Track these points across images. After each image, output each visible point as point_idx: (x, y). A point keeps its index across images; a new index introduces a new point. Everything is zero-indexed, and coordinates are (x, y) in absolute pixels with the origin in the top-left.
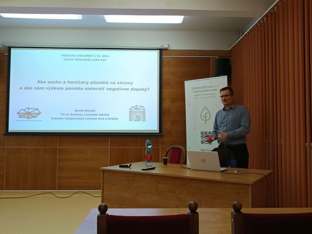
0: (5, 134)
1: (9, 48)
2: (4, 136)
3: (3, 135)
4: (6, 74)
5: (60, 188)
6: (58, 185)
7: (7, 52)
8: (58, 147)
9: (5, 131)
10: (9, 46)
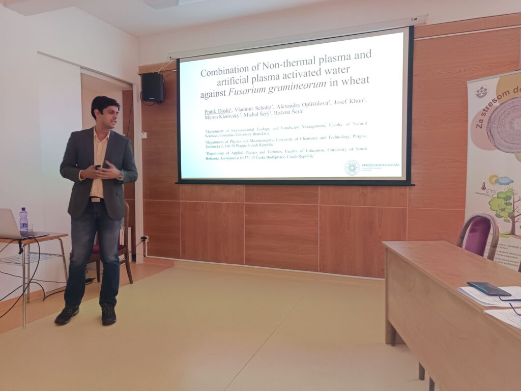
0: (177, 181)
1: (178, 61)
2: (177, 185)
3: (176, 183)
4: (176, 99)
5: (249, 262)
6: (246, 258)
7: (175, 67)
8: (246, 201)
9: (178, 179)
10: (178, 58)
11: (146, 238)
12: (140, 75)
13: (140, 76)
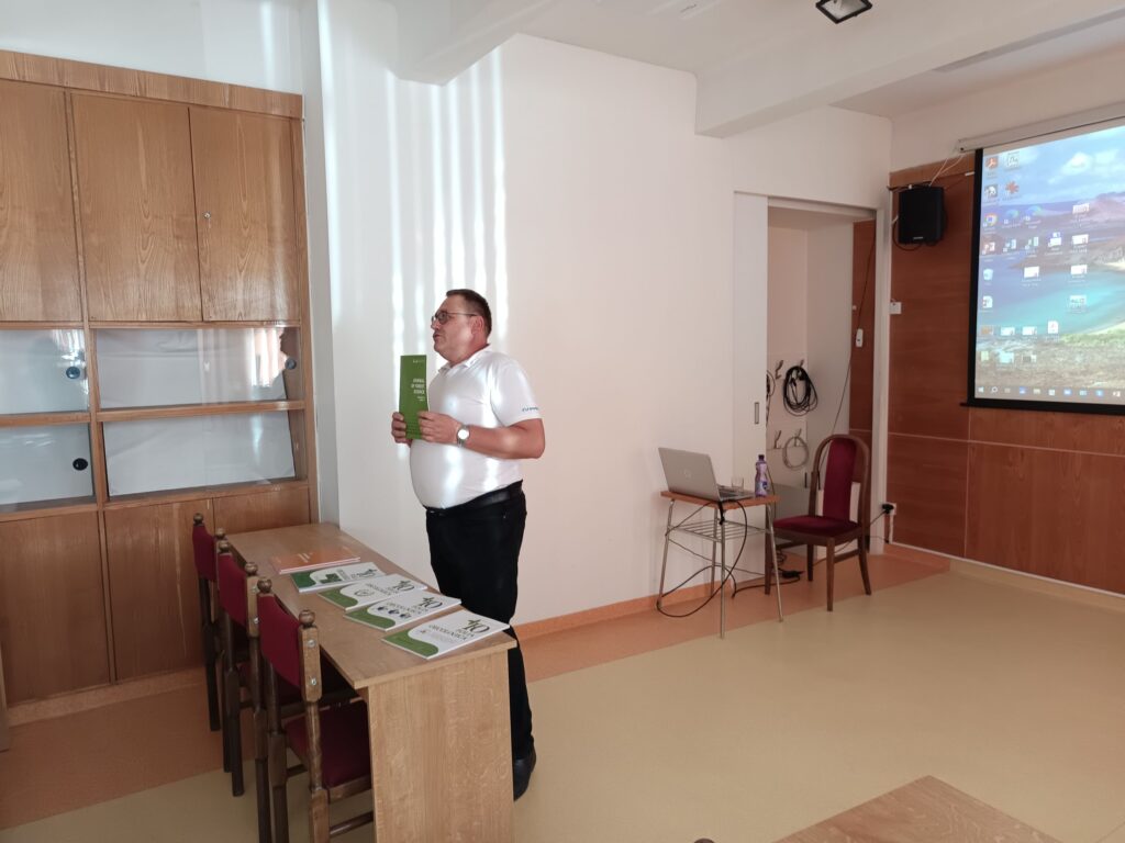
0: (965, 402)
1: (979, 154)
2: (966, 408)
3: (962, 404)
7: (972, 167)
9: (966, 396)
10: (980, 147)
11: (892, 507)
12: (890, 189)
13: (891, 193)
